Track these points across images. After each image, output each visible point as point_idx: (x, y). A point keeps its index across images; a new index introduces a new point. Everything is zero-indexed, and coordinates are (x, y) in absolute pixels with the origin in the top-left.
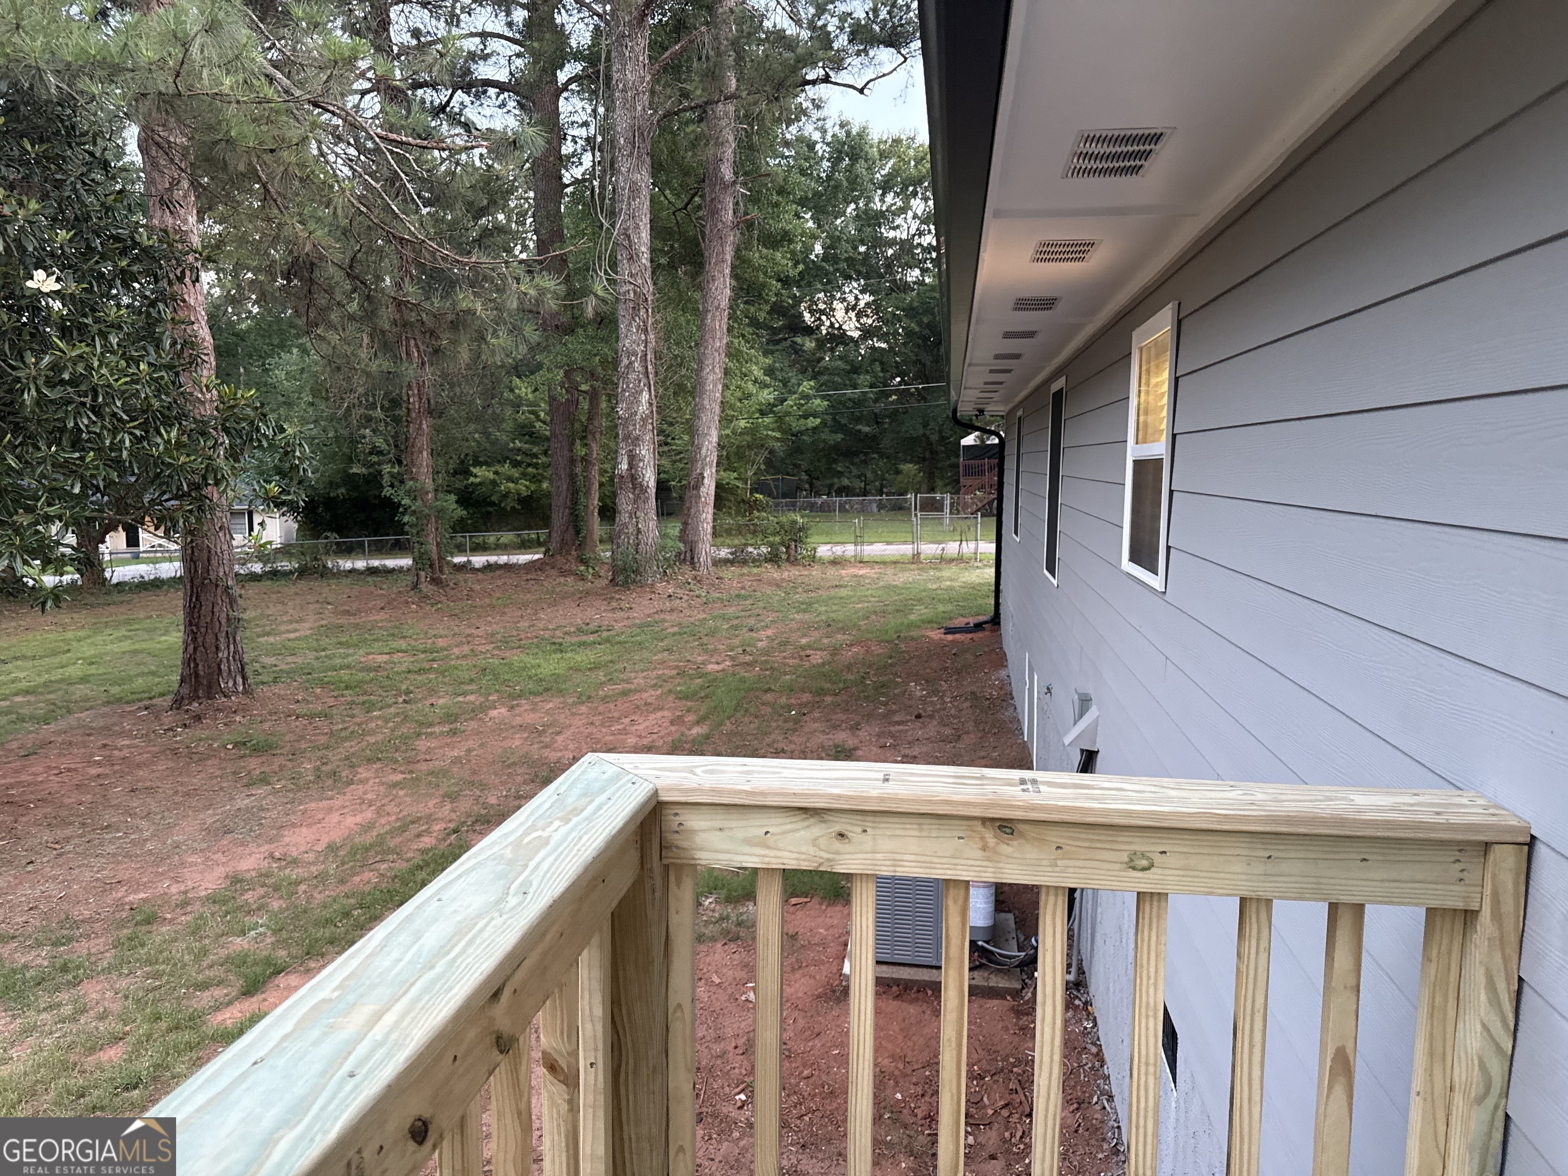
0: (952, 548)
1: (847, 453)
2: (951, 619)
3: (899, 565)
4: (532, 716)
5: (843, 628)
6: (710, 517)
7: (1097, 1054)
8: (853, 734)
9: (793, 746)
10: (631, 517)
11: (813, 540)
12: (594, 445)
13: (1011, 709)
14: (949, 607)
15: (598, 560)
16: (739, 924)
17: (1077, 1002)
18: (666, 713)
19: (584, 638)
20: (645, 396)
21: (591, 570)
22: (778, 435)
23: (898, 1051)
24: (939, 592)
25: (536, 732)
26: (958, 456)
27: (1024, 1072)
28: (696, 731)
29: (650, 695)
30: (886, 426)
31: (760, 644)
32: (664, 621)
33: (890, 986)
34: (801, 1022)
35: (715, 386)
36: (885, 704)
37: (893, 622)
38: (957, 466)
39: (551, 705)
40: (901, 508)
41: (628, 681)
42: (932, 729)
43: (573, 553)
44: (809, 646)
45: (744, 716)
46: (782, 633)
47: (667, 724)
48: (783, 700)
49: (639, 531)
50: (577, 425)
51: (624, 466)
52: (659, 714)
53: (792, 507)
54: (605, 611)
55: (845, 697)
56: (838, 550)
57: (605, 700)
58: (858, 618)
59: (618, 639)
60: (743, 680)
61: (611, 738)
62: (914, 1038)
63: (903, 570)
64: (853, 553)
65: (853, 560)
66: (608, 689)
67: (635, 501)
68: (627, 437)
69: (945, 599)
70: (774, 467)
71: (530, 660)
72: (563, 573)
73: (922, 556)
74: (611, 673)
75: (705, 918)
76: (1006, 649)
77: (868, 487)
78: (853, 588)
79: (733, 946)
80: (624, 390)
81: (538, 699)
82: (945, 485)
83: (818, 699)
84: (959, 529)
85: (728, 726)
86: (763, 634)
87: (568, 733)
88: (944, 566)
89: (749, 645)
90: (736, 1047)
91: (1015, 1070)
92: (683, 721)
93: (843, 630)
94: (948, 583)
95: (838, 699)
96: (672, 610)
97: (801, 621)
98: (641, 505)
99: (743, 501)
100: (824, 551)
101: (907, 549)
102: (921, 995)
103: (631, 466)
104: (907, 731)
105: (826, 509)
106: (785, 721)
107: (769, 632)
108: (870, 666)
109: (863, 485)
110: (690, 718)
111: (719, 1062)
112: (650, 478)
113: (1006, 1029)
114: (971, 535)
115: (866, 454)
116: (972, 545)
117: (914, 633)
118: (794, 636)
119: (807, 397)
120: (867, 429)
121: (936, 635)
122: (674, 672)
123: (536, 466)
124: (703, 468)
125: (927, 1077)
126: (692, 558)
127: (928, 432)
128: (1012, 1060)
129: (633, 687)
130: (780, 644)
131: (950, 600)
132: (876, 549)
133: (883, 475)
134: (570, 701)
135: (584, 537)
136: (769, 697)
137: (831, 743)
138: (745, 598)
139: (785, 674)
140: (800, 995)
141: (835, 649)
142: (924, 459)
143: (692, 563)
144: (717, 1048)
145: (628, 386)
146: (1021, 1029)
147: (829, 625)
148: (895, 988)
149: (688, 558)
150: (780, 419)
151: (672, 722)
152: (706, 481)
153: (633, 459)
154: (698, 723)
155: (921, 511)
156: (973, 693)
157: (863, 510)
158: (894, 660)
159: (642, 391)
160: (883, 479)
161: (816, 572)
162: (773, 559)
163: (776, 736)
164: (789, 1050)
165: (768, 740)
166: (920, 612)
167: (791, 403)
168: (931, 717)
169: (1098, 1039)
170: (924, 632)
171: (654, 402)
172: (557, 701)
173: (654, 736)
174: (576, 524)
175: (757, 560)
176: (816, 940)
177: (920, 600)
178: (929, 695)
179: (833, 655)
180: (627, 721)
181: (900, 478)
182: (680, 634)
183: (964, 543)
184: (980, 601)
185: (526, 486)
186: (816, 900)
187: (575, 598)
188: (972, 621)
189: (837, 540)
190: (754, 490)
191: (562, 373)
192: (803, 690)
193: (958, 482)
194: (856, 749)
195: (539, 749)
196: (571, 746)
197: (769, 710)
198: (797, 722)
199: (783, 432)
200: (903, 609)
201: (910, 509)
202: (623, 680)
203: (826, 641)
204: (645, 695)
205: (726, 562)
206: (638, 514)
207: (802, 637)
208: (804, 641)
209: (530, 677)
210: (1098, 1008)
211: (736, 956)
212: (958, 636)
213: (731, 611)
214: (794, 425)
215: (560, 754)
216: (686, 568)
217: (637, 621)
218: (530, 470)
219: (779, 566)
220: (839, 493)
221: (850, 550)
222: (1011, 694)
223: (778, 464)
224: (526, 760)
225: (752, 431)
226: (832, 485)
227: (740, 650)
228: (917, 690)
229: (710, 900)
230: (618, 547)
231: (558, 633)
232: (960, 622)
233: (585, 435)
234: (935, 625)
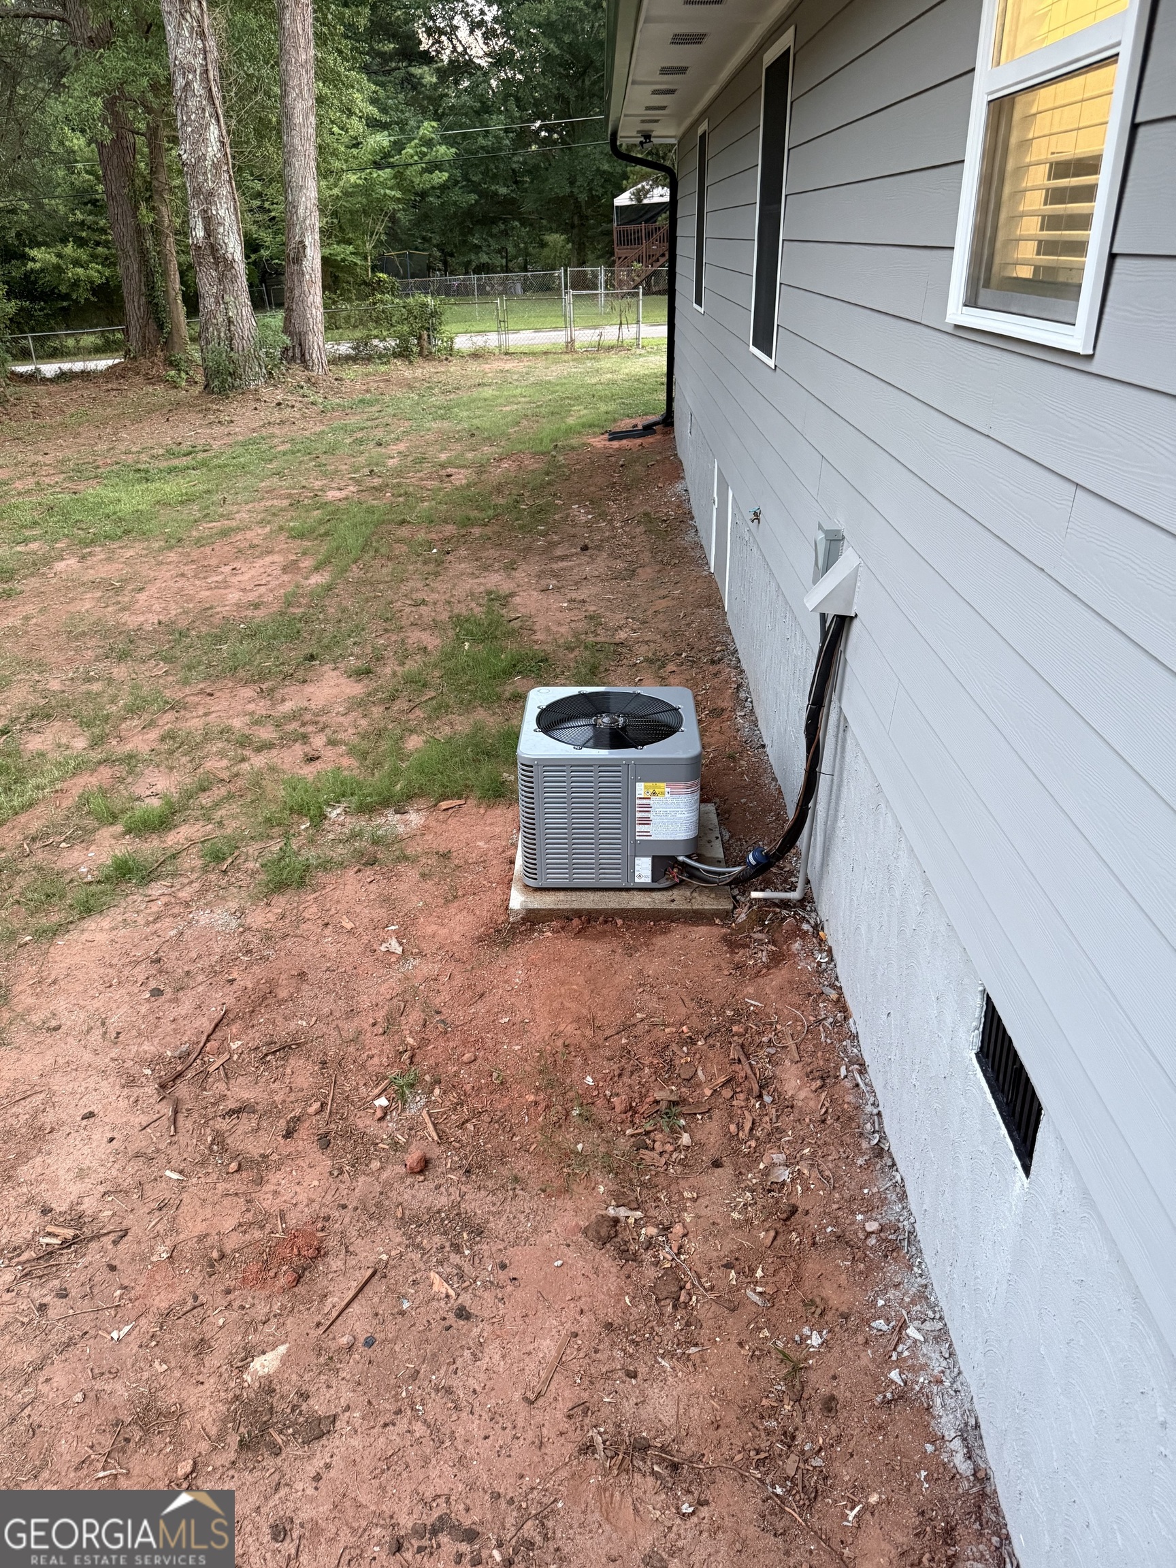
0: (610, 334)
1: (486, 221)
2: (615, 420)
3: (550, 356)
4: (107, 567)
5: (488, 438)
6: (319, 300)
7: (838, 1000)
8: (509, 576)
9: (436, 596)
10: (217, 303)
11: (448, 329)
12: (163, 209)
13: (692, 533)
14: (612, 406)
15: (190, 361)
16: (376, 842)
17: (805, 927)
18: (276, 558)
19: (176, 462)
20: (213, 133)
21: (183, 375)
22: (398, 195)
23: (585, 1011)
24: (599, 387)
25: (112, 589)
26: (611, 221)
27: (746, 1030)
28: (316, 579)
29: (257, 534)
30: (527, 185)
31: (391, 462)
32: (273, 436)
33: (570, 919)
34: (458, 981)
35: (306, 117)
36: (545, 534)
37: (548, 427)
38: (609, 233)
39: (131, 553)
40: (549, 289)
41: (228, 516)
42: (601, 564)
43: (159, 353)
44: (449, 463)
45: (374, 558)
46: (417, 447)
47: (277, 572)
48: (421, 536)
49: (230, 322)
50: (138, 182)
51: (200, 233)
52: (268, 559)
53: (425, 289)
54: (201, 426)
55: (496, 528)
56: (479, 341)
57: (199, 543)
58: (507, 425)
59: (216, 462)
60: (371, 511)
61: (207, 593)
62: (605, 991)
63: (555, 362)
64: (497, 344)
65: (497, 351)
66: (205, 528)
67: (220, 281)
68: (197, 192)
69: (606, 396)
70: (400, 241)
71: (108, 493)
72: (150, 380)
73: (577, 345)
74: (207, 507)
75: (331, 836)
76: (681, 456)
77: (510, 265)
78: (500, 387)
79: (368, 873)
80: (184, 124)
81: (117, 544)
82: (598, 258)
83: (463, 532)
84: (618, 309)
85: (355, 572)
86: (393, 449)
87: (152, 590)
88: (602, 355)
89: (377, 465)
90: (374, 1025)
91: (735, 1029)
92: (299, 568)
93: (489, 440)
94: (609, 376)
95: (488, 531)
96: (282, 422)
97: (439, 431)
98: (229, 286)
99: (364, 283)
100: (463, 343)
101: (558, 338)
102: (608, 927)
103: (209, 233)
104: (572, 568)
105: (463, 292)
106: (425, 563)
107: (402, 447)
108: (524, 486)
109: (504, 261)
110: (307, 563)
111: (352, 1049)
112: (234, 248)
113: (718, 967)
114: (631, 316)
115: (505, 221)
116: (633, 329)
117: (574, 442)
118: (431, 451)
119: (429, 143)
120: (503, 190)
121: (599, 442)
122: (286, 503)
123: (106, 244)
124: (303, 234)
125: (623, 1048)
126: (303, 355)
127: (575, 190)
128: (729, 1013)
129: (234, 524)
130: (415, 461)
131: (612, 397)
132: (522, 339)
133: (526, 248)
134: (156, 545)
135: (170, 333)
136: (404, 532)
137: (482, 589)
138: (370, 403)
139: (423, 499)
140: (456, 938)
141: (482, 465)
142: (573, 226)
143: (304, 361)
144: (349, 1028)
145: (189, 118)
146: (737, 968)
147: (473, 435)
148: (576, 922)
149: (298, 354)
150: (399, 176)
151: (285, 570)
152: (308, 251)
153: (209, 222)
154: (317, 569)
155: (574, 288)
156: (647, 514)
157: (506, 291)
158: (552, 477)
159: (208, 124)
160: (527, 254)
161: (454, 367)
162: (403, 353)
163: (415, 583)
164: (443, 1021)
165: (405, 588)
166: (579, 414)
167: (411, 151)
168: (599, 548)
169: (837, 979)
170: (585, 439)
171: (227, 141)
172: (139, 546)
173: (263, 589)
174: (156, 313)
175: (384, 356)
176: (473, 857)
177: (577, 398)
178: (596, 520)
179: (480, 473)
180: (227, 569)
181: (546, 251)
182: (293, 453)
183: (624, 327)
184: (647, 397)
185: (99, 272)
186: (472, 802)
187: (165, 411)
188: (640, 423)
189: (478, 329)
190: (375, 268)
191: (99, 102)
192: (445, 521)
193: (612, 254)
194: (512, 595)
195: (115, 612)
196: (156, 607)
197: (405, 548)
198: (439, 563)
199: (404, 191)
200: (560, 410)
201: (559, 289)
202: (222, 516)
203: (470, 455)
204: (249, 535)
205: (347, 359)
206: (227, 298)
207: (441, 451)
208: (443, 457)
209: (108, 516)
210: (832, 934)
211: (373, 887)
212: (624, 442)
213: (353, 420)
214: (417, 180)
215: (141, 619)
216: (296, 368)
217: (241, 438)
218: (100, 249)
219: (411, 362)
220: (478, 270)
221: (492, 340)
222: (690, 513)
223: (404, 237)
224: (101, 630)
225: (367, 189)
226: (469, 262)
227: (366, 471)
228: (581, 515)
229: (339, 811)
230: (208, 343)
231: (144, 457)
232: (626, 424)
233: (150, 193)
234: (597, 430)
